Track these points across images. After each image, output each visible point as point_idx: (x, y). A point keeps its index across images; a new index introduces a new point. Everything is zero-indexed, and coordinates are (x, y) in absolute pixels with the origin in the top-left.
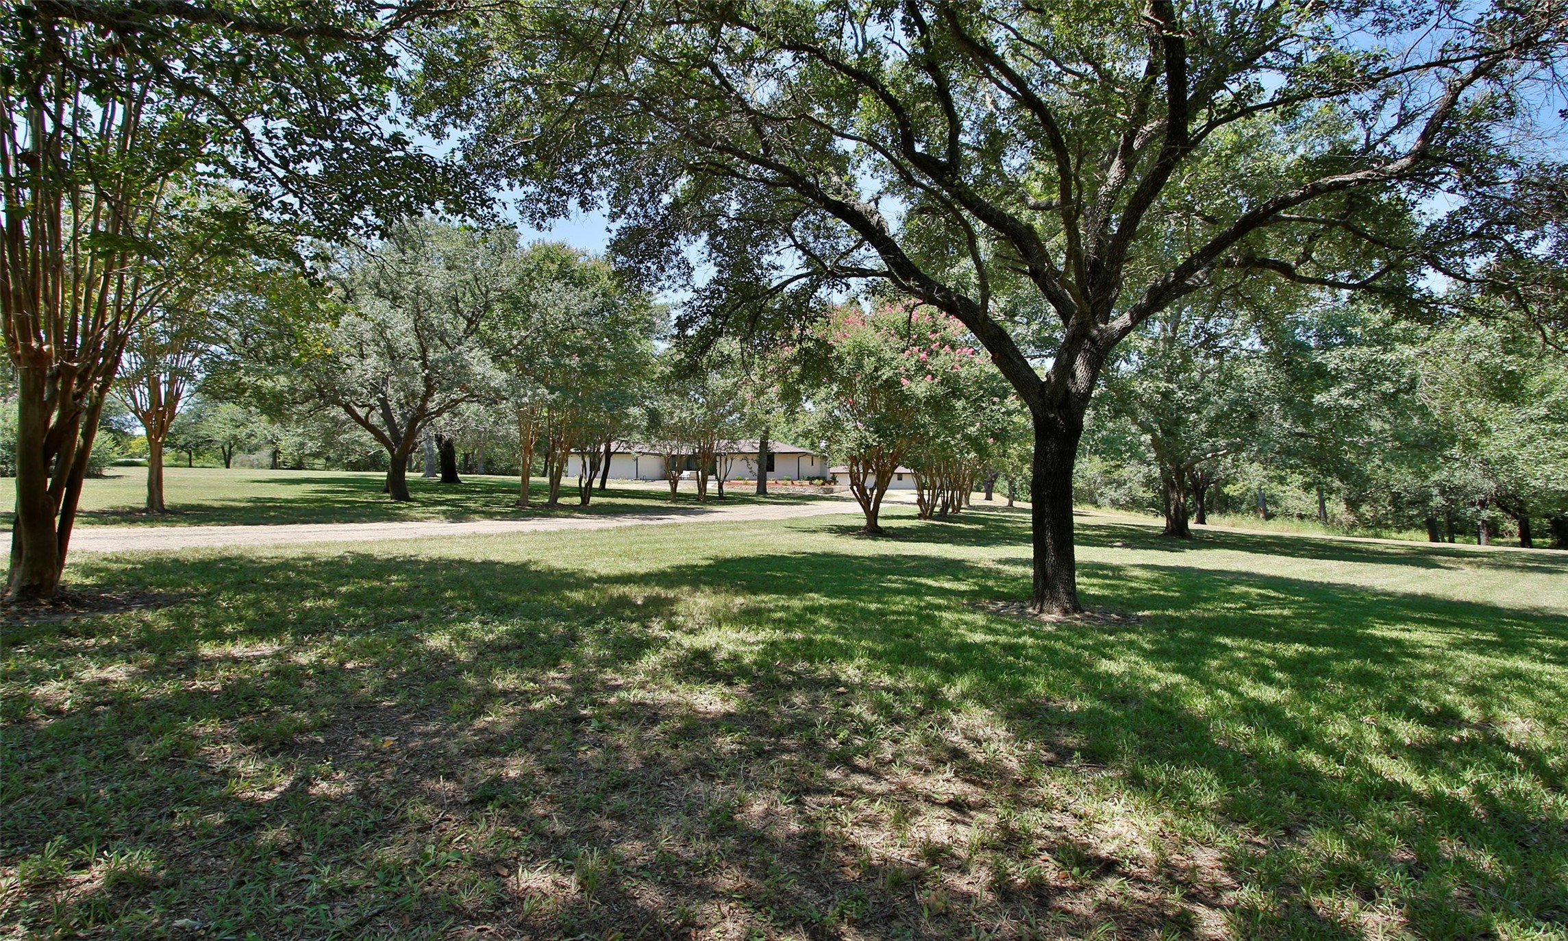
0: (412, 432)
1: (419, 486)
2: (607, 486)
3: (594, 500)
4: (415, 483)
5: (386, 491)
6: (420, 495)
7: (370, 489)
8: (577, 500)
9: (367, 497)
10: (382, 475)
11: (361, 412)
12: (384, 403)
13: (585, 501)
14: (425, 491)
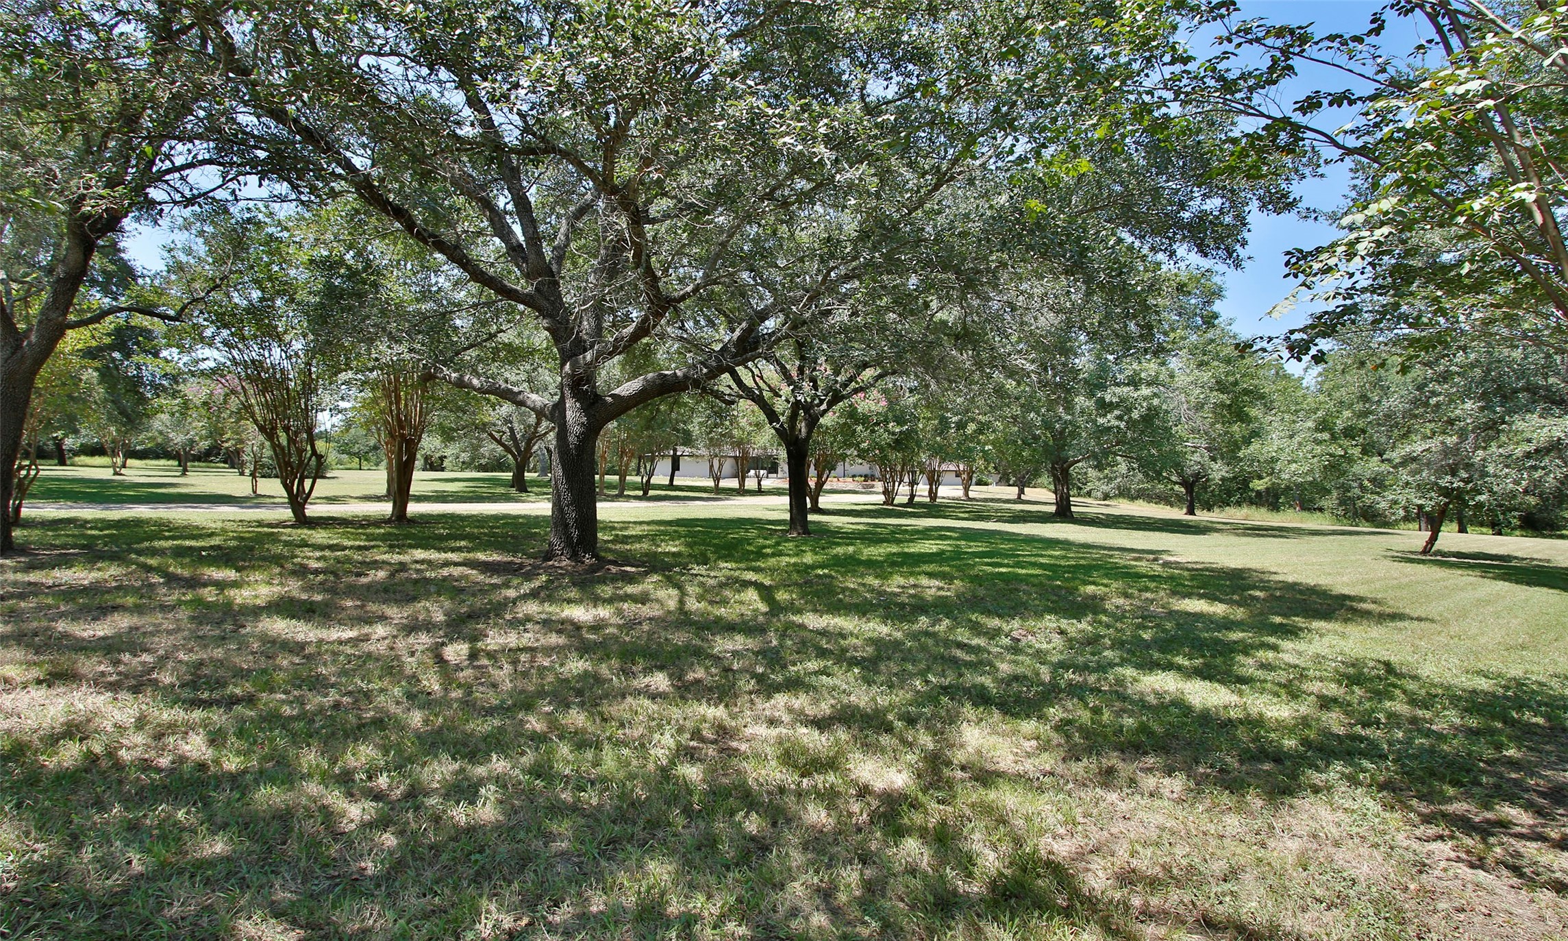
0: (529, 446)
1: (535, 483)
2: (675, 483)
3: (651, 493)
4: (532, 481)
5: (512, 486)
6: (535, 489)
7: (502, 485)
8: (640, 493)
9: (501, 490)
10: (508, 475)
11: (497, 435)
12: (512, 430)
13: (646, 493)
14: (538, 486)
